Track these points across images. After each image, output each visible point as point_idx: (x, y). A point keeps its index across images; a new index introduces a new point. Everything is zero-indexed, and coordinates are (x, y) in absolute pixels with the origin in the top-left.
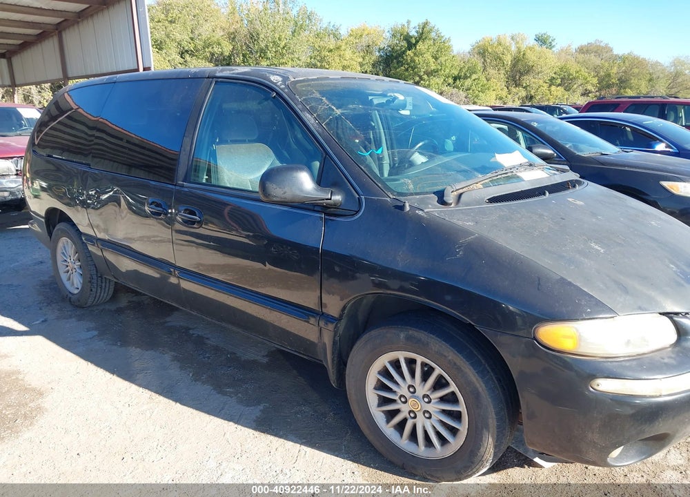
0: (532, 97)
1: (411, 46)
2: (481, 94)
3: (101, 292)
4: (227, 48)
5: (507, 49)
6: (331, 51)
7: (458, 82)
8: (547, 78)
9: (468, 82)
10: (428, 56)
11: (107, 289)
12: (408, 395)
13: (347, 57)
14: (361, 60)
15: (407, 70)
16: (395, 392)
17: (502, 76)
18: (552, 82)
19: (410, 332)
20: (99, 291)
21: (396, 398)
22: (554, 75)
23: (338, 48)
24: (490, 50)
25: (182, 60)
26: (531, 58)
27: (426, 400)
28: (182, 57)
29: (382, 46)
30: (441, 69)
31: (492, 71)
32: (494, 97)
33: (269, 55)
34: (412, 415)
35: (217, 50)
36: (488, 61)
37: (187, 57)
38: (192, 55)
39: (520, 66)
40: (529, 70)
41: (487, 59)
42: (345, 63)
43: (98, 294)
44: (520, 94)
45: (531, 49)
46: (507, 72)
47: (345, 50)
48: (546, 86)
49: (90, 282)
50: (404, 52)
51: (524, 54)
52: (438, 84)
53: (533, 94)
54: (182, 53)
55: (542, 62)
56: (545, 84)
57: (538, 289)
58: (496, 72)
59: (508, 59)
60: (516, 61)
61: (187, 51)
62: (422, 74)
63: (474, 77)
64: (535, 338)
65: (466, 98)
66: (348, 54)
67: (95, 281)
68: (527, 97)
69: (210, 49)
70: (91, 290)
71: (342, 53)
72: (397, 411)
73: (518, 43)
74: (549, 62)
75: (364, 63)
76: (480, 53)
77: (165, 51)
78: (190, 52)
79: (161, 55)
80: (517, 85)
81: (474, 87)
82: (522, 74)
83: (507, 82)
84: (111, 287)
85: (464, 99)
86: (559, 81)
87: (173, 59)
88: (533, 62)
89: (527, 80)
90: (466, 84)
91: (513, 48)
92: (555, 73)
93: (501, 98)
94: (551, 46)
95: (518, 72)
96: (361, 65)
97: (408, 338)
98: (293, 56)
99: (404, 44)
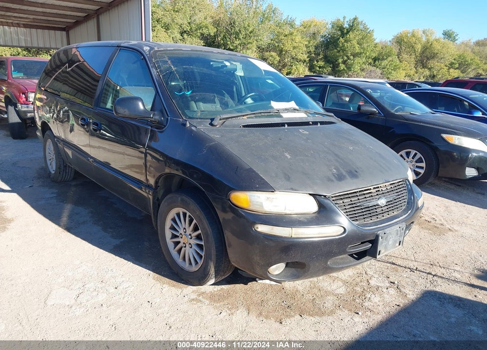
0: (434, 76)
1: (343, 35)
2: (393, 72)
3: (66, 175)
4: (212, 31)
5: (419, 39)
6: (286, 36)
7: (377, 62)
8: (447, 63)
9: (384, 63)
10: (355, 42)
11: (70, 173)
12: (183, 233)
13: (297, 40)
14: (307, 43)
15: (339, 52)
16: (178, 231)
17: (413, 60)
18: (451, 65)
19: (183, 197)
20: (64, 174)
21: (178, 235)
22: (453, 61)
23: (291, 34)
24: (405, 40)
25: (182, 37)
26: (437, 47)
27: (190, 237)
28: (182, 36)
29: (324, 34)
30: (363, 52)
31: (405, 56)
32: (404, 74)
33: (241, 36)
34: (184, 245)
35: (205, 31)
36: (403, 48)
37: (185, 36)
38: (188, 34)
39: (428, 53)
40: (433, 56)
41: (402, 46)
42: (295, 45)
43: (64, 176)
44: (425, 73)
45: (437, 40)
46: (417, 56)
47: (296, 35)
48: (446, 68)
49: (59, 168)
50: (339, 39)
51: (431, 44)
52: (359, 63)
53: (435, 74)
54: (182, 33)
55: (444, 51)
56: (445, 67)
57: (235, 173)
58: (408, 56)
59: (419, 47)
60: (425, 49)
61: (185, 31)
62: (349, 55)
63: (390, 59)
64: (229, 200)
65: (381, 74)
66: (298, 38)
67: (62, 168)
68: (430, 76)
69: (201, 31)
70: (60, 173)
71: (294, 37)
72: (179, 242)
73: (427, 35)
74: (451, 51)
75: (309, 45)
76: (398, 42)
77: (170, 31)
78: (187, 32)
79: (167, 33)
80: (424, 67)
81: (388, 67)
82: (428, 59)
83: (416, 64)
84: (72, 172)
85: (380, 75)
86: (457, 66)
87: (176, 37)
88: (438, 50)
89: (431, 63)
90: (383, 64)
91: (424, 39)
92: (454, 60)
93: (409, 76)
94: (454, 40)
95: (426, 57)
96: (307, 47)
97: (182, 200)
98: (257, 38)
99: (339, 33)
